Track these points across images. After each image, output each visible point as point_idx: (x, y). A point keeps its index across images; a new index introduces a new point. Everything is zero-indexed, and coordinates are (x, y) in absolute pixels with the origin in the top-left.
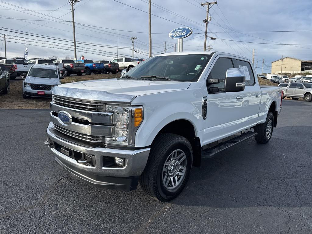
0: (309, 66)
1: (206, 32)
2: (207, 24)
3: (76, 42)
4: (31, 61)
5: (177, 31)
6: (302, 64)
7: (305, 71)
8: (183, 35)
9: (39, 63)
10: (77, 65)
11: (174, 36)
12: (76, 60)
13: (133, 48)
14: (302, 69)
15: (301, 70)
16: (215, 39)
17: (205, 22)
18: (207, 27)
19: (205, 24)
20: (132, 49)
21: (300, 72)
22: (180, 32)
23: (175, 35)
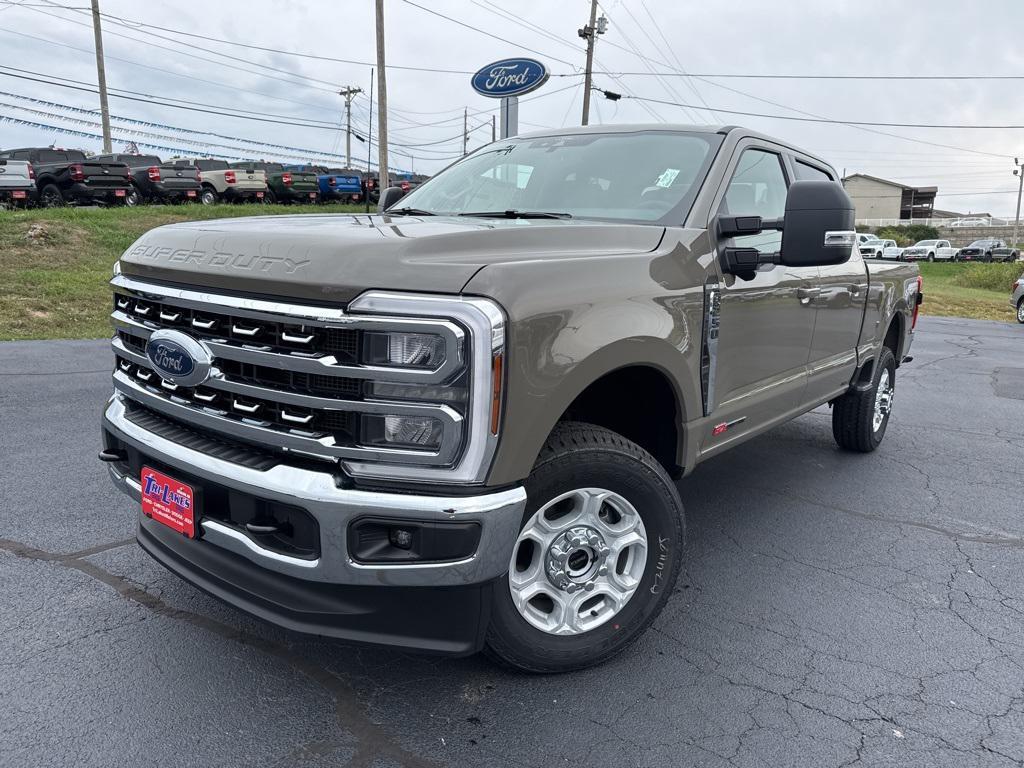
0: (925, 205)
1: (588, 73)
2: (591, 45)
5: (498, 71)
6: (903, 198)
7: (912, 222)
8: (517, 83)
11: (489, 88)
13: (349, 127)
14: (905, 215)
15: (901, 218)
16: (618, 97)
17: (585, 35)
18: (590, 52)
19: (584, 43)
20: (346, 128)
21: (896, 222)
22: (508, 73)
23: (489, 84)
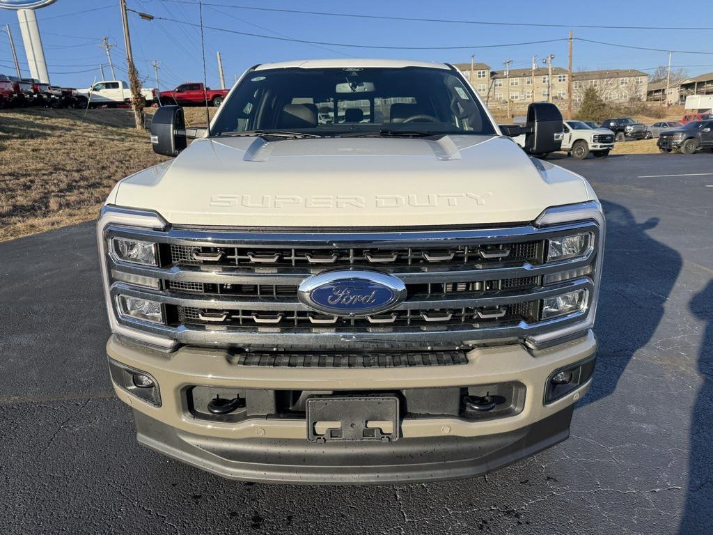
16: (152, 18)
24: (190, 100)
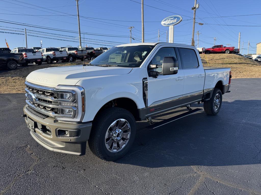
1: (194, 19)
2: (195, 11)
3: (81, 33)
4: (41, 50)
8: (174, 22)
9: (47, 51)
10: (81, 52)
11: (166, 24)
12: (81, 47)
13: (131, 36)
16: (203, 24)
17: (194, 9)
18: (195, 14)
19: (193, 11)
22: (171, 20)
24: (216, 51)
